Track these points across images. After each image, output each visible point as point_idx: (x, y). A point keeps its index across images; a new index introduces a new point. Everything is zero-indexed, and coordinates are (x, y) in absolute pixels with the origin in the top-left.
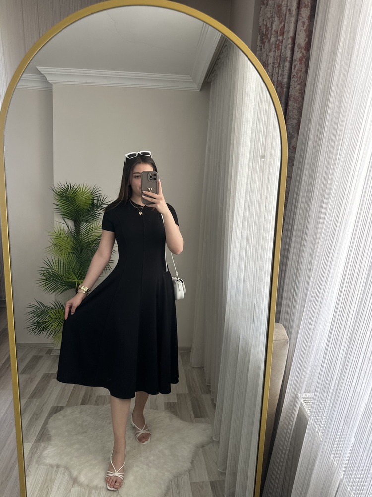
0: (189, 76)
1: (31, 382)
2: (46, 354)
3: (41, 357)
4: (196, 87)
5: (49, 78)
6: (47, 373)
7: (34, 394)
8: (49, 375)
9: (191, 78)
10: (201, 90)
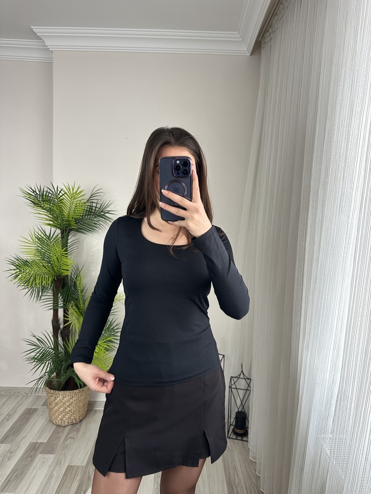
0: (237, 33)
1: (9, 459)
2: (42, 405)
3: (35, 410)
4: (246, 48)
5: (48, 43)
6: (34, 441)
7: (8, 483)
8: (37, 446)
9: (238, 36)
10: (252, 53)
